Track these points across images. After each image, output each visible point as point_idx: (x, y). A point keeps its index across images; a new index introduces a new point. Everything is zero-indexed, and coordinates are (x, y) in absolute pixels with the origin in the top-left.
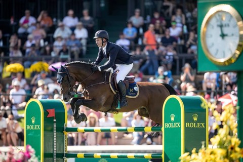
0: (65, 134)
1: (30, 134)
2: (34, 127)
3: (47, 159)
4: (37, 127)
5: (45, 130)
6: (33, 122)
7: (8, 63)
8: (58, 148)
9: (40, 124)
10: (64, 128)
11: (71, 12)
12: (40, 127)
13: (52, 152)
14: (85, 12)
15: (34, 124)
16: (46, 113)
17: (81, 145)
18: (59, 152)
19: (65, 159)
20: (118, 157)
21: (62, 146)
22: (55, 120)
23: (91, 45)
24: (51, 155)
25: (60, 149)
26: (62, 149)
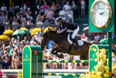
0: (42, 63)
1: (25, 63)
2: (27, 60)
3: (33, 76)
4: (29, 60)
5: (32, 61)
6: (27, 57)
7: (34, 28)
8: (39, 70)
9: (30, 58)
10: (42, 60)
11: (68, 2)
12: (30, 60)
13: (36, 72)
14: (73, 2)
15: (27, 58)
16: (33, 53)
17: (65, 69)
18: (40, 73)
19: (43, 76)
20: (68, 75)
21: (41, 70)
22: (37, 56)
23: (76, 19)
24: (35, 74)
25: (40, 71)
26: (41, 71)
